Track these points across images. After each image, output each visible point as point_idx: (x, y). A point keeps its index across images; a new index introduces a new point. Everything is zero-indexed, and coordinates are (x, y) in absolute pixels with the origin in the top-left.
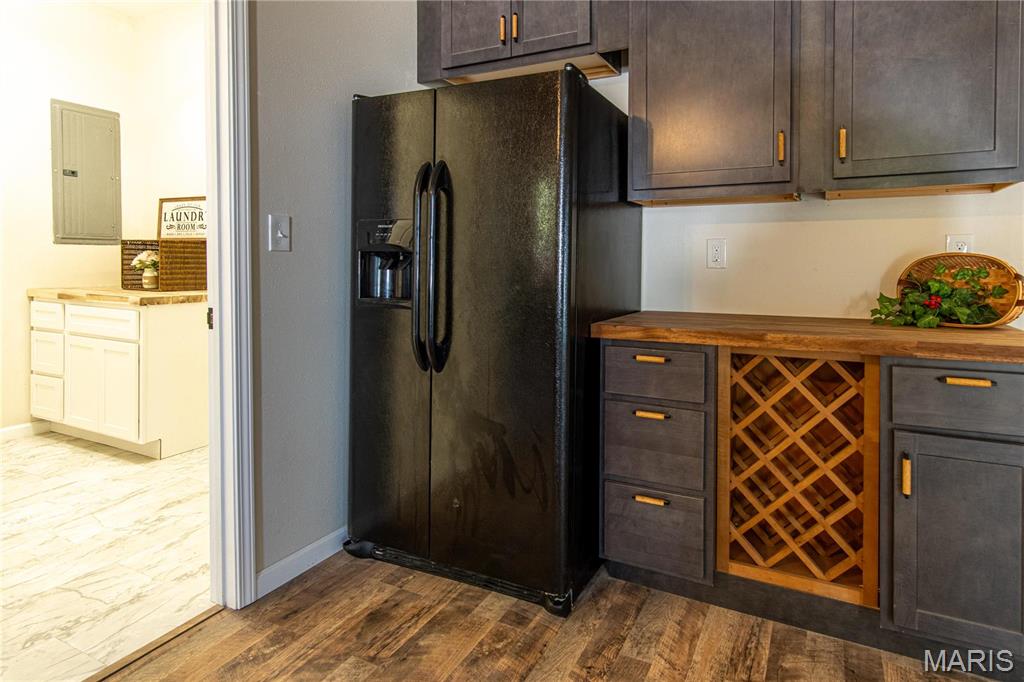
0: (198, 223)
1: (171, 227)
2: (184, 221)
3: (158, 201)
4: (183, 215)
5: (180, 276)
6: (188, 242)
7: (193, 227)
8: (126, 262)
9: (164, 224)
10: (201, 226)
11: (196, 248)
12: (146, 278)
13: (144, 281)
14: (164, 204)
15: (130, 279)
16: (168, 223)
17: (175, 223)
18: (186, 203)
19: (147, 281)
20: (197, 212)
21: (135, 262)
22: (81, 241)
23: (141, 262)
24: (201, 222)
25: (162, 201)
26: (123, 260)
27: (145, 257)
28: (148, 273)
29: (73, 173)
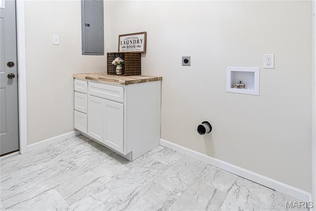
0: (136, 45)
1: (124, 47)
2: (130, 44)
3: (118, 36)
4: (129, 41)
5: (132, 69)
6: (135, 53)
7: (134, 47)
8: (109, 62)
9: (121, 46)
10: (138, 46)
11: (137, 56)
12: (118, 70)
13: (117, 71)
14: (121, 37)
15: (111, 70)
16: (123, 46)
17: (126, 45)
18: (131, 36)
19: (118, 71)
20: (136, 40)
21: (114, 62)
22: (91, 54)
23: (116, 62)
24: (138, 44)
25: (120, 36)
26: (108, 61)
27: (118, 60)
28: (118, 68)
29: (88, 25)
